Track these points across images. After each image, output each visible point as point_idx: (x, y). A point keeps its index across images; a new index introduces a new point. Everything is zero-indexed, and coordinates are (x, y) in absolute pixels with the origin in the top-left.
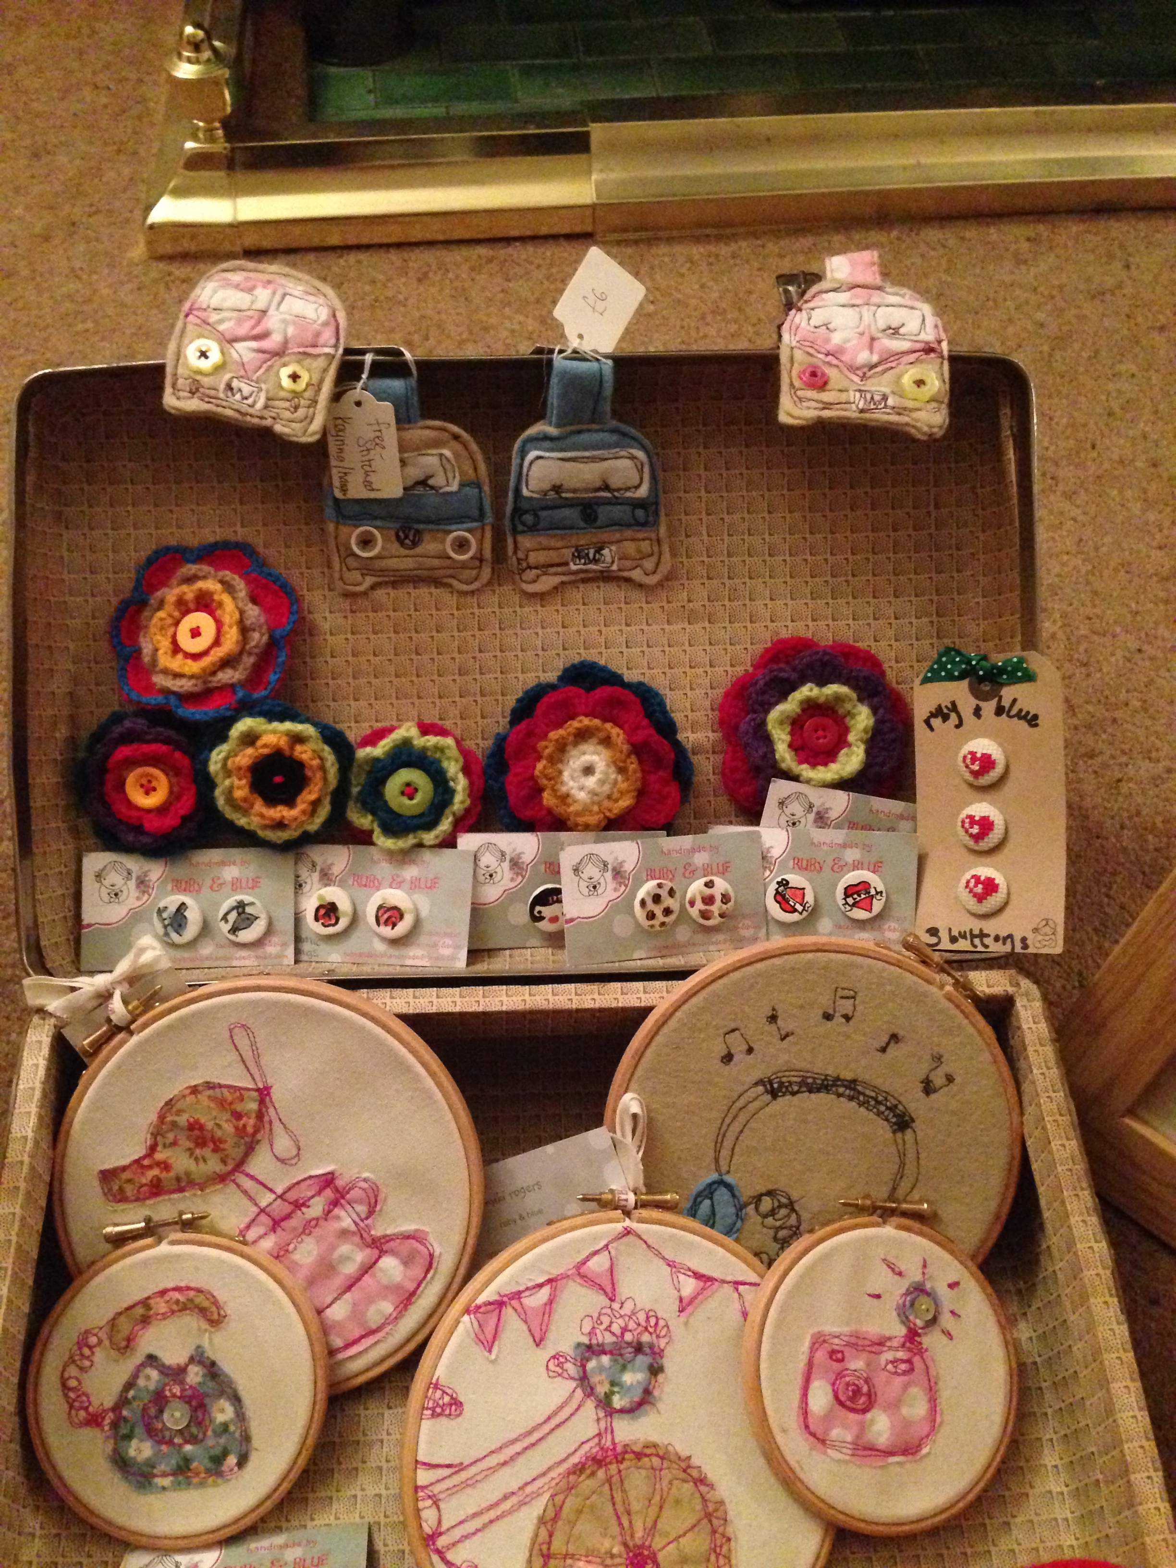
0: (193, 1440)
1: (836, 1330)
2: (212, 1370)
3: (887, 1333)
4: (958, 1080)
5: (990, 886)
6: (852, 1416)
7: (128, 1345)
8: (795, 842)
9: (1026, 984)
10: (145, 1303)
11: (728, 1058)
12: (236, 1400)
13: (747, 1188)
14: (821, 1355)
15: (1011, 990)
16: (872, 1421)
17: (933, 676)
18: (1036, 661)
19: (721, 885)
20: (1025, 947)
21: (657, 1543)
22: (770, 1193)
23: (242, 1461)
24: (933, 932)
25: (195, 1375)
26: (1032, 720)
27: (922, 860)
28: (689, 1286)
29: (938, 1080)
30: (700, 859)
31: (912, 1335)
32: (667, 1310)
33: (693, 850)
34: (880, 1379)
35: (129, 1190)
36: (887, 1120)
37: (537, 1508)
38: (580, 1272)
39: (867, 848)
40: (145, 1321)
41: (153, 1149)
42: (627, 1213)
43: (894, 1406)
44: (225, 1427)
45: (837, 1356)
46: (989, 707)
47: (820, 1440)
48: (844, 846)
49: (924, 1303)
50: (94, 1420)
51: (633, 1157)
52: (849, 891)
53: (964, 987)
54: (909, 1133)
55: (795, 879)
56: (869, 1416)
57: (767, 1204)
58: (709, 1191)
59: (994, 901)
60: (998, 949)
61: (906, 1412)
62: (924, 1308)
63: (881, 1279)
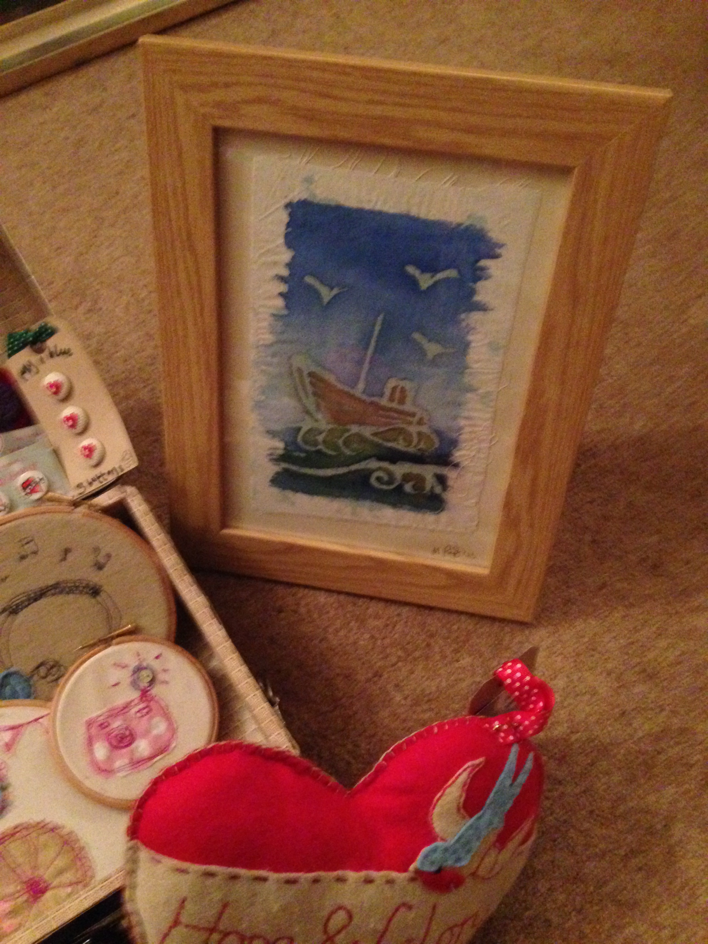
1: (99, 713)
3: (129, 700)
4: (113, 554)
5: (91, 449)
6: (124, 751)
9: (130, 490)
13: (27, 668)
14: (93, 731)
15: (122, 496)
16: (137, 748)
17: (12, 351)
20: (122, 470)
22: (42, 664)
26: (66, 353)
27: (56, 453)
28: (6, 737)
29: (102, 560)
31: (144, 694)
34: (134, 725)
36: (87, 593)
39: (23, 459)
43: (147, 733)
45: (104, 726)
46: (44, 355)
47: (110, 771)
48: (11, 464)
49: (144, 673)
52: (25, 486)
53: (90, 506)
54: (103, 595)
56: (133, 746)
57: (42, 671)
59: (96, 456)
60: (111, 478)
61: (155, 732)
62: (145, 677)
63: (116, 675)
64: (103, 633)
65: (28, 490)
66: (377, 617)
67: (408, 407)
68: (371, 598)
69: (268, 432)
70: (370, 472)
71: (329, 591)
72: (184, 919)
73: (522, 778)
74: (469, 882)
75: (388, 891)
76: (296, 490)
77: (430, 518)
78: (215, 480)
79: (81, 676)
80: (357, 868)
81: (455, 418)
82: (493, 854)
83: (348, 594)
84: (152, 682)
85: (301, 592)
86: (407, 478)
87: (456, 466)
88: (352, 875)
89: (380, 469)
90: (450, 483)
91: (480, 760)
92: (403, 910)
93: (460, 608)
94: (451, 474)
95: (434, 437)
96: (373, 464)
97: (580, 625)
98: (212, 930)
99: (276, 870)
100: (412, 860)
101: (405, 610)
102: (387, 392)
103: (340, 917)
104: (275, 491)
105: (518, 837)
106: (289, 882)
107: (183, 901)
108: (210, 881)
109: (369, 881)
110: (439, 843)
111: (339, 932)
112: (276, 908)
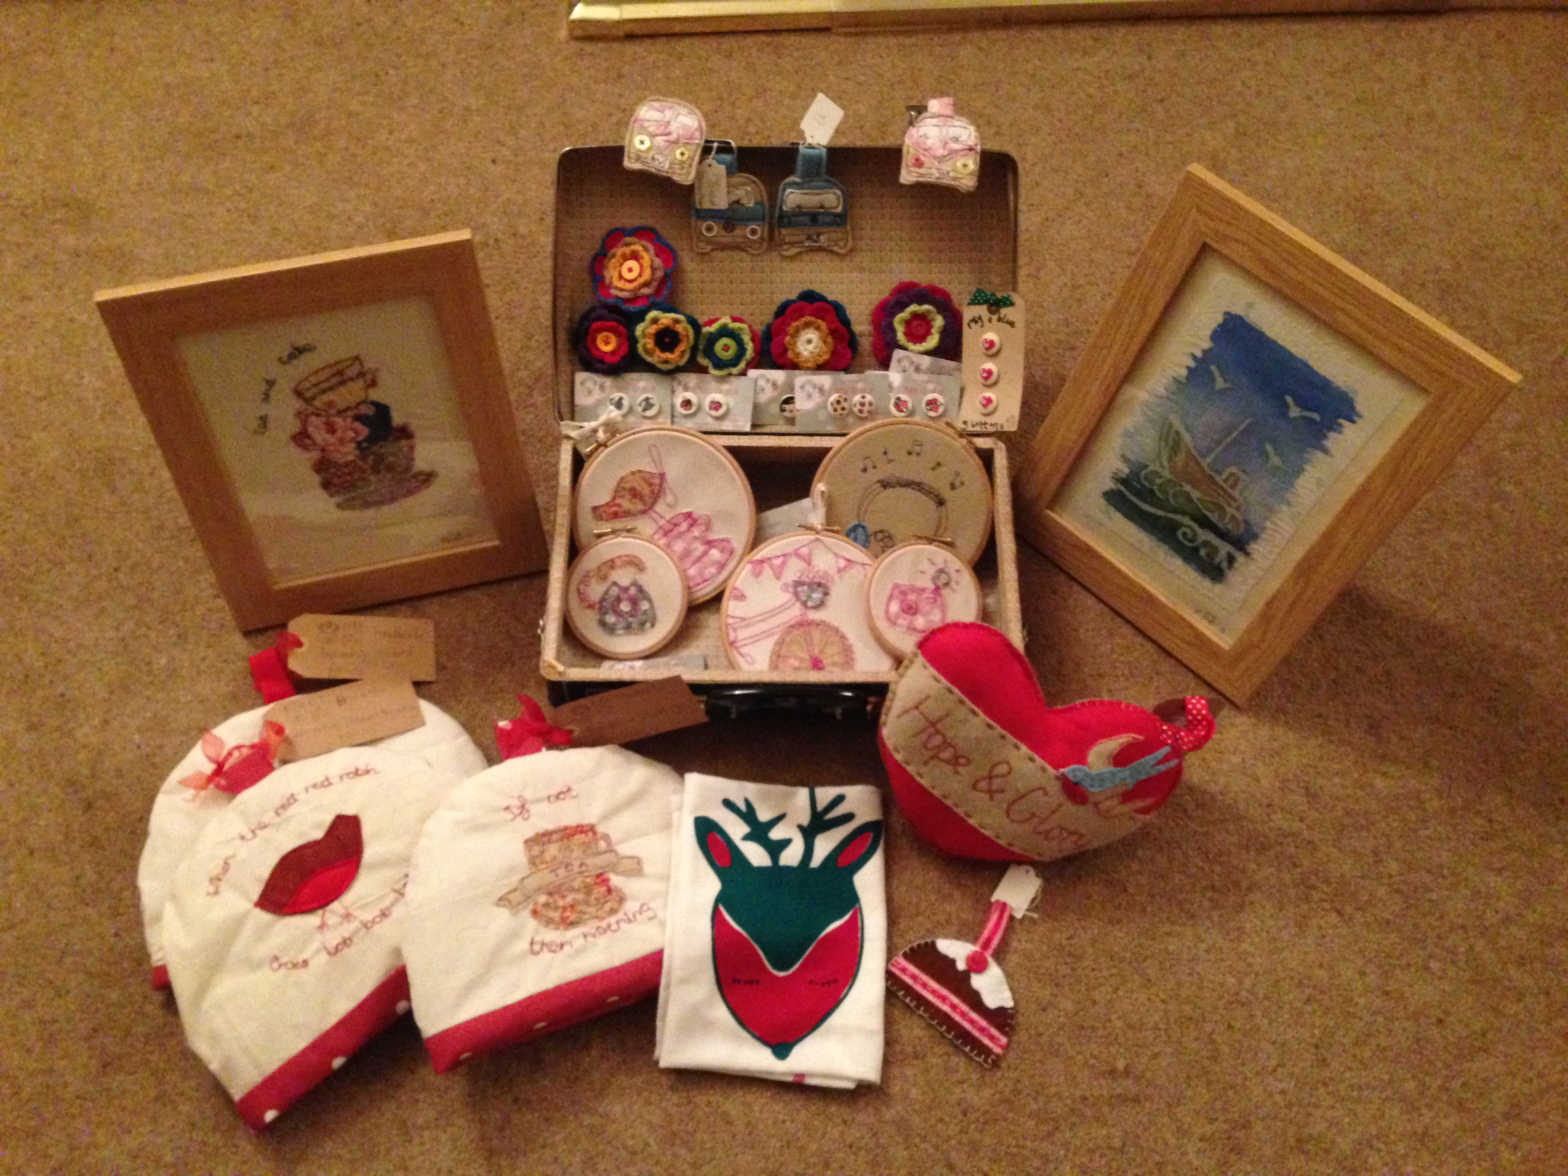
0: (632, 616)
1: (904, 583)
2: (641, 590)
3: (926, 587)
4: (966, 484)
5: (989, 401)
6: (908, 616)
7: (604, 578)
8: (906, 379)
9: (1001, 445)
10: (612, 561)
11: (865, 470)
12: (650, 601)
13: (871, 527)
14: (896, 592)
15: (993, 446)
16: (917, 620)
17: (974, 302)
18: (1016, 298)
19: (869, 398)
20: (1003, 428)
21: (823, 657)
22: (882, 531)
23: (653, 625)
24: (965, 423)
25: (633, 591)
26: (1012, 324)
27: (962, 390)
28: (842, 563)
29: (957, 483)
30: (860, 385)
31: (937, 589)
32: (833, 571)
33: (857, 381)
34: (922, 605)
35: (604, 516)
36: (934, 501)
37: (776, 637)
38: (797, 554)
39: (938, 382)
40: (612, 567)
41: (614, 498)
42: (817, 533)
43: (927, 616)
44: (645, 612)
45: (904, 593)
46: (995, 318)
47: (893, 623)
48: (927, 382)
49: (943, 576)
50: (591, 607)
51: (821, 511)
52: (929, 403)
53: (971, 443)
54: (943, 509)
55: (904, 397)
56: (915, 617)
57: (880, 536)
58: (854, 528)
59: (991, 408)
60: (991, 429)
61: (932, 618)
62: (943, 578)
63: (925, 565)
64: (930, 533)
65: (929, 407)
66: (1124, 637)
67: (1236, 493)
68: (1128, 622)
69: (1123, 456)
70: (1179, 525)
71: (1100, 600)
72: (922, 707)
73: (1162, 768)
74: (1090, 807)
75: (1039, 774)
76: (1118, 509)
77: (1207, 583)
78: (1064, 470)
79: (904, 554)
80: (1030, 747)
81: (1265, 518)
82: (1115, 801)
83: (1112, 609)
84: (947, 584)
85: (1076, 588)
86: (1206, 544)
87: (1247, 554)
88: (1024, 749)
89: (1189, 527)
90: (1236, 565)
91: (1141, 738)
92: (1040, 793)
93: (1193, 667)
94: (1240, 558)
95: (1242, 526)
96: (1186, 520)
98: (933, 724)
99: (985, 712)
100: (1064, 767)
101: (1149, 646)
102: (1226, 474)
103: (1003, 769)
104: (1103, 501)
105: (1140, 804)
106: (989, 726)
107: (928, 697)
108: (948, 695)
109: (1032, 759)
110: (1086, 768)
111: (998, 776)
112: (973, 734)
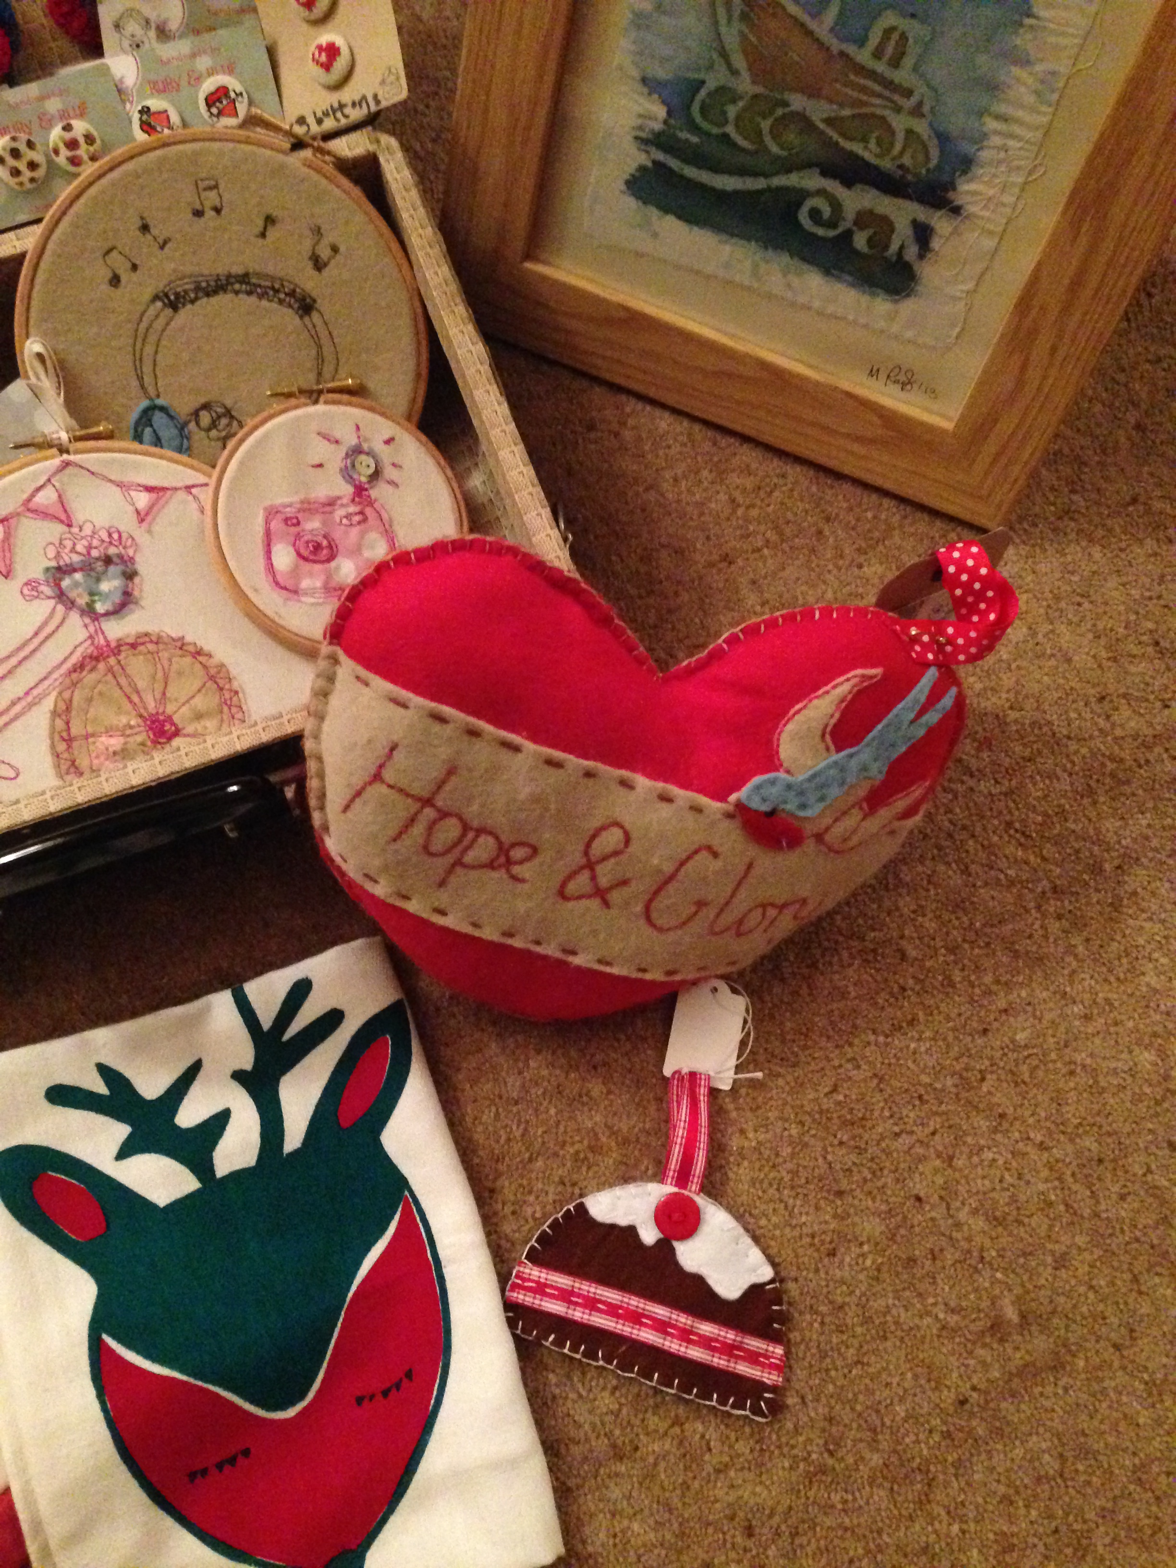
1: (287, 500)
3: (337, 493)
4: (342, 249)
5: (332, 51)
6: (318, 567)
8: (144, 66)
9: (385, 139)
11: (115, 281)
13: (183, 406)
14: (276, 525)
15: (372, 148)
16: (338, 568)
19: (80, 127)
20: (378, 102)
21: (170, 709)
22: (206, 406)
24: (301, 122)
27: (271, 52)
28: (142, 500)
29: (324, 253)
30: (53, 106)
31: (360, 490)
32: (127, 523)
33: (42, 98)
34: (337, 534)
36: (290, 306)
37: (49, 703)
38: (29, 508)
39: (215, 51)
42: (63, 450)
43: (356, 551)
45: (292, 522)
47: (293, 591)
48: (194, 55)
49: (364, 461)
51: (54, 401)
52: (211, 101)
54: (315, 315)
55: (155, 104)
56: (333, 564)
57: (205, 418)
58: (146, 417)
59: (340, 66)
60: (356, 114)
61: (367, 554)
62: (365, 467)
63: (320, 450)
64: (308, 380)
65: (214, 111)
66: (747, 471)
67: (902, 76)
68: (745, 439)
69: (644, 81)
70: (802, 195)
71: (676, 412)
72: (388, 775)
73: (932, 717)
74: (810, 846)
75: (690, 819)
76: (666, 209)
77: (882, 305)
78: (531, 164)
79: (266, 436)
80: (654, 775)
81: (980, 114)
82: (856, 815)
83: (707, 424)
84: (376, 475)
85: (631, 405)
86: (864, 219)
87: (956, 210)
88: (642, 782)
89: (821, 192)
90: (936, 243)
91: (877, 671)
92: (704, 854)
93: (888, 485)
94: (941, 223)
96: (811, 181)
97: (1074, 552)
98: (428, 802)
99: (535, 738)
100: (738, 788)
101: (794, 471)
102: (874, 39)
103: (612, 839)
104: (631, 202)
105: (901, 804)
106: (551, 763)
107: (393, 748)
108: (437, 728)
109: (666, 798)
110: (781, 775)
111: (605, 858)
112: (524, 792)
